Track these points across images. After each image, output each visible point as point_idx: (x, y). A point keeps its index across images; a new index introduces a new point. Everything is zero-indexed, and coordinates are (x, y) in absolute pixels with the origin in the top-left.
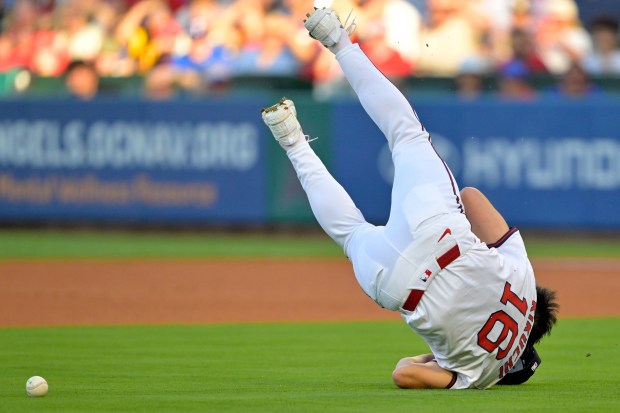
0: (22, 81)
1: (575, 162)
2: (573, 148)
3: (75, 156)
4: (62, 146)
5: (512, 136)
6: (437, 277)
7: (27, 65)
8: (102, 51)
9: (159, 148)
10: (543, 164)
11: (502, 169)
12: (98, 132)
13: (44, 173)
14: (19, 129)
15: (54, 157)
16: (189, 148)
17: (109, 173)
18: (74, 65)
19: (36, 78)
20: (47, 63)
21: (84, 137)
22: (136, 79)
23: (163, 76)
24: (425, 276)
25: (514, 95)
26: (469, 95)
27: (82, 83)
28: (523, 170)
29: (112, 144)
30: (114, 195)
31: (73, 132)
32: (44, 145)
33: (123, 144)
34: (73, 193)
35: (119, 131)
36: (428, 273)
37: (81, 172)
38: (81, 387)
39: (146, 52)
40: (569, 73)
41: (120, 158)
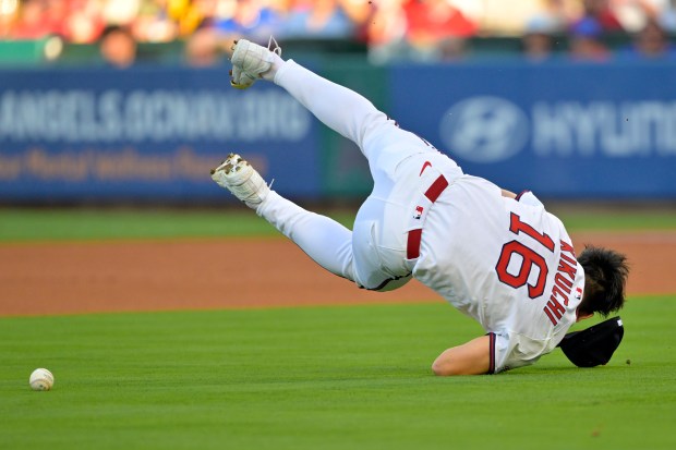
0: (53, 49)
1: (653, 127)
2: (651, 111)
3: (112, 128)
4: (98, 118)
5: (584, 98)
6: (430, 212)
7: (60, 31)
8: (140, 14)
9: (203, 117)
10: (619, 130)
11: (574, 134)
12: (137, 103)
13: (79, 147)
14: (51, 101)
15: (89, 130)
16: (235, 119)
17: (149, 147)
18: (108, 31)
19: (69, 45)
20: (82, 29)
21: (122, 108)
22: (177, 44)
23: (205, 41)
24: (417, 213)
25: (586, 54)
26: (538, 56)
27: (118, 50)
28: (598, 136)
29: (153, 115)
30: (154, 170)
31: (109, 103)
32: (78, 117)
33: (163, 115)
34: (111, 169)
35: (158, 101)
36: (420, 209)
37: (119, 146)
38: (123, 378)
39: (186, 14)
40: (645, 30)
41: (161, 131)
